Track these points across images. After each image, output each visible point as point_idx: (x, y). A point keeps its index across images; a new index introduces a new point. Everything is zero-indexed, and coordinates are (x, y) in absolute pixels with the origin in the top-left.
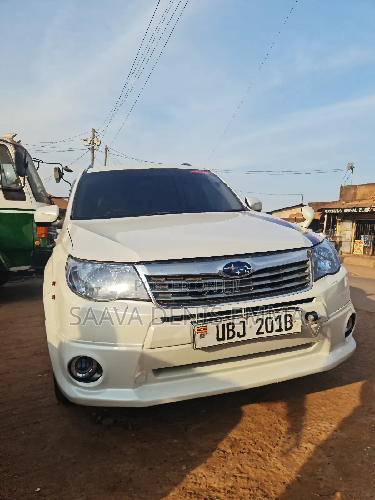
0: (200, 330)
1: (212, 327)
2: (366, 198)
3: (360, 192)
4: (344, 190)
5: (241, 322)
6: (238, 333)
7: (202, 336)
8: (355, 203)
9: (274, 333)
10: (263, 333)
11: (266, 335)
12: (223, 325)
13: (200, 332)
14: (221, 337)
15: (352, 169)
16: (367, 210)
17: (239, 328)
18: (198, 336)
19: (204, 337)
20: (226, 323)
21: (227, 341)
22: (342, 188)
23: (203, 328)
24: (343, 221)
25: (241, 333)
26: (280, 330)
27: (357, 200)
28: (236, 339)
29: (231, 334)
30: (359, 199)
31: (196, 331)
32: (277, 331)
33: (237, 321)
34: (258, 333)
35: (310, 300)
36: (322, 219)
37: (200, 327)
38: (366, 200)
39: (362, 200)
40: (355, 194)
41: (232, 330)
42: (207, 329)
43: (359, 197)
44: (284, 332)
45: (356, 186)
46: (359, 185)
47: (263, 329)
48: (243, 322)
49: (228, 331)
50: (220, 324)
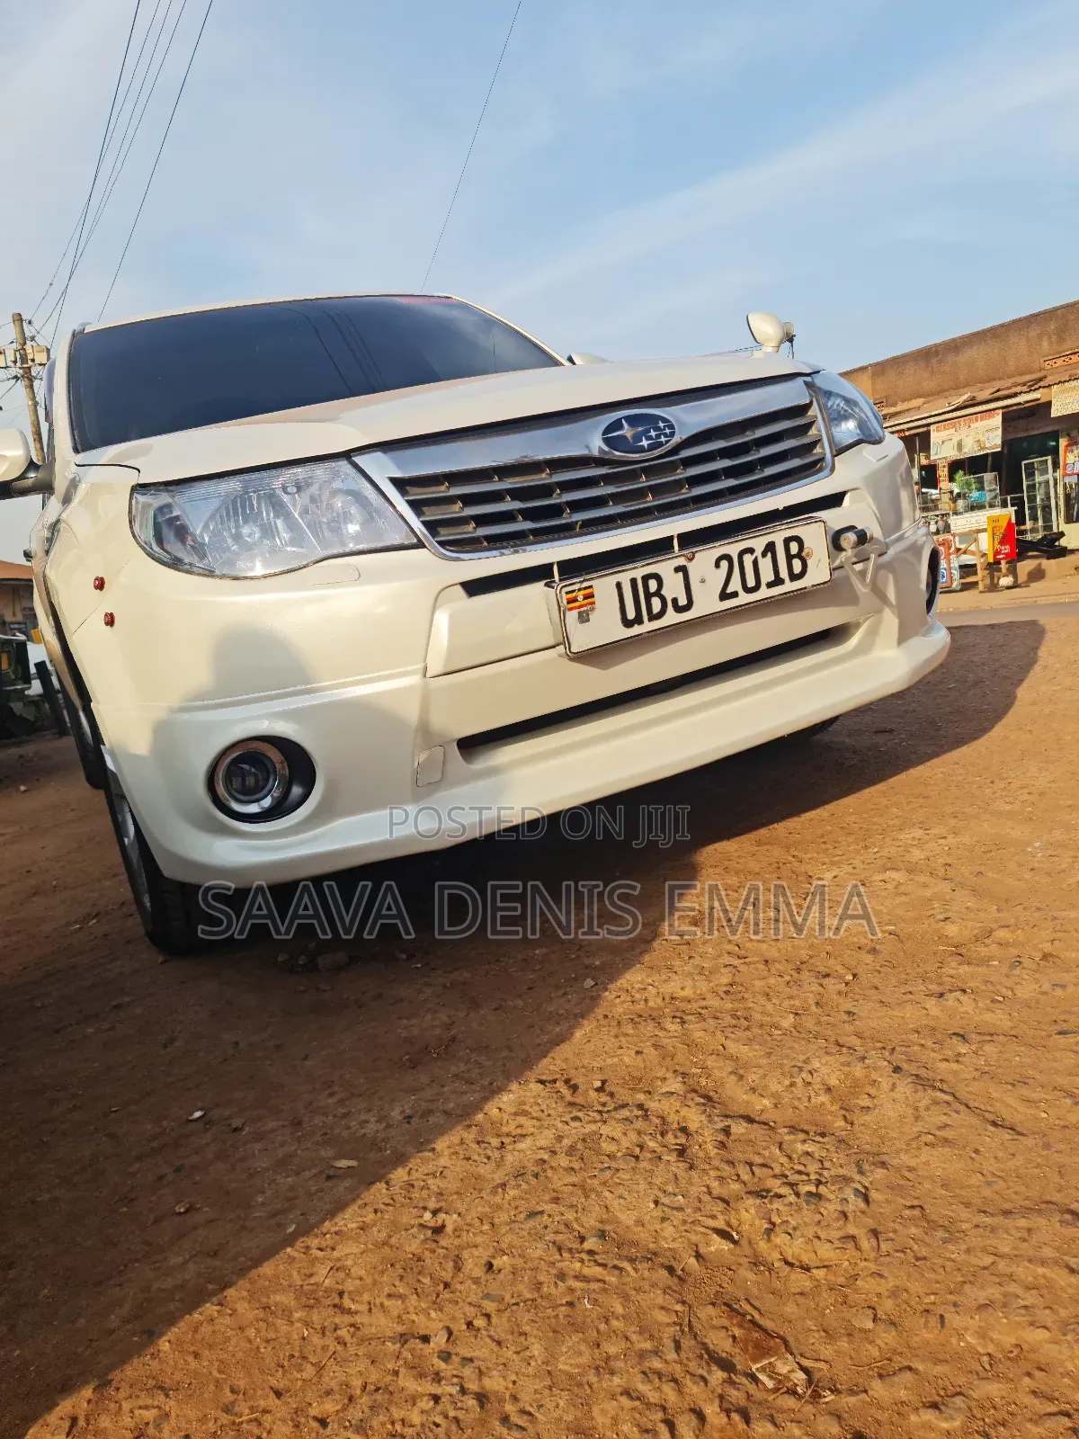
0: (575, 600)
1: (604, 586)
5: (677, 570)
6: (675, 601)
7: (584, 618)
9: (764, 593)
10: (735, 595)
11: (744, 598)
12: (634, 581)
13: (577, 604)
14: (631, 615)
17: (673, 587)
18: (572, 616)
19: (588, 620)
20: (638, 574)
21: (648, 626)
23: (582, 592)
25: (683, 601)
26: (778, 581)
28: (671, 617)
29: (656, 605)
31: (565, 602)
32: (770, 585)
33: (665, 568)
34: (724, 596)
35: (835, 500)
37: (573, 591)
41: (658, 593)
42: (593, 596)
44: (789, 586)
47: (735, 584)
48: (682, 569)
49: (648, 596)
50: (625, 578)
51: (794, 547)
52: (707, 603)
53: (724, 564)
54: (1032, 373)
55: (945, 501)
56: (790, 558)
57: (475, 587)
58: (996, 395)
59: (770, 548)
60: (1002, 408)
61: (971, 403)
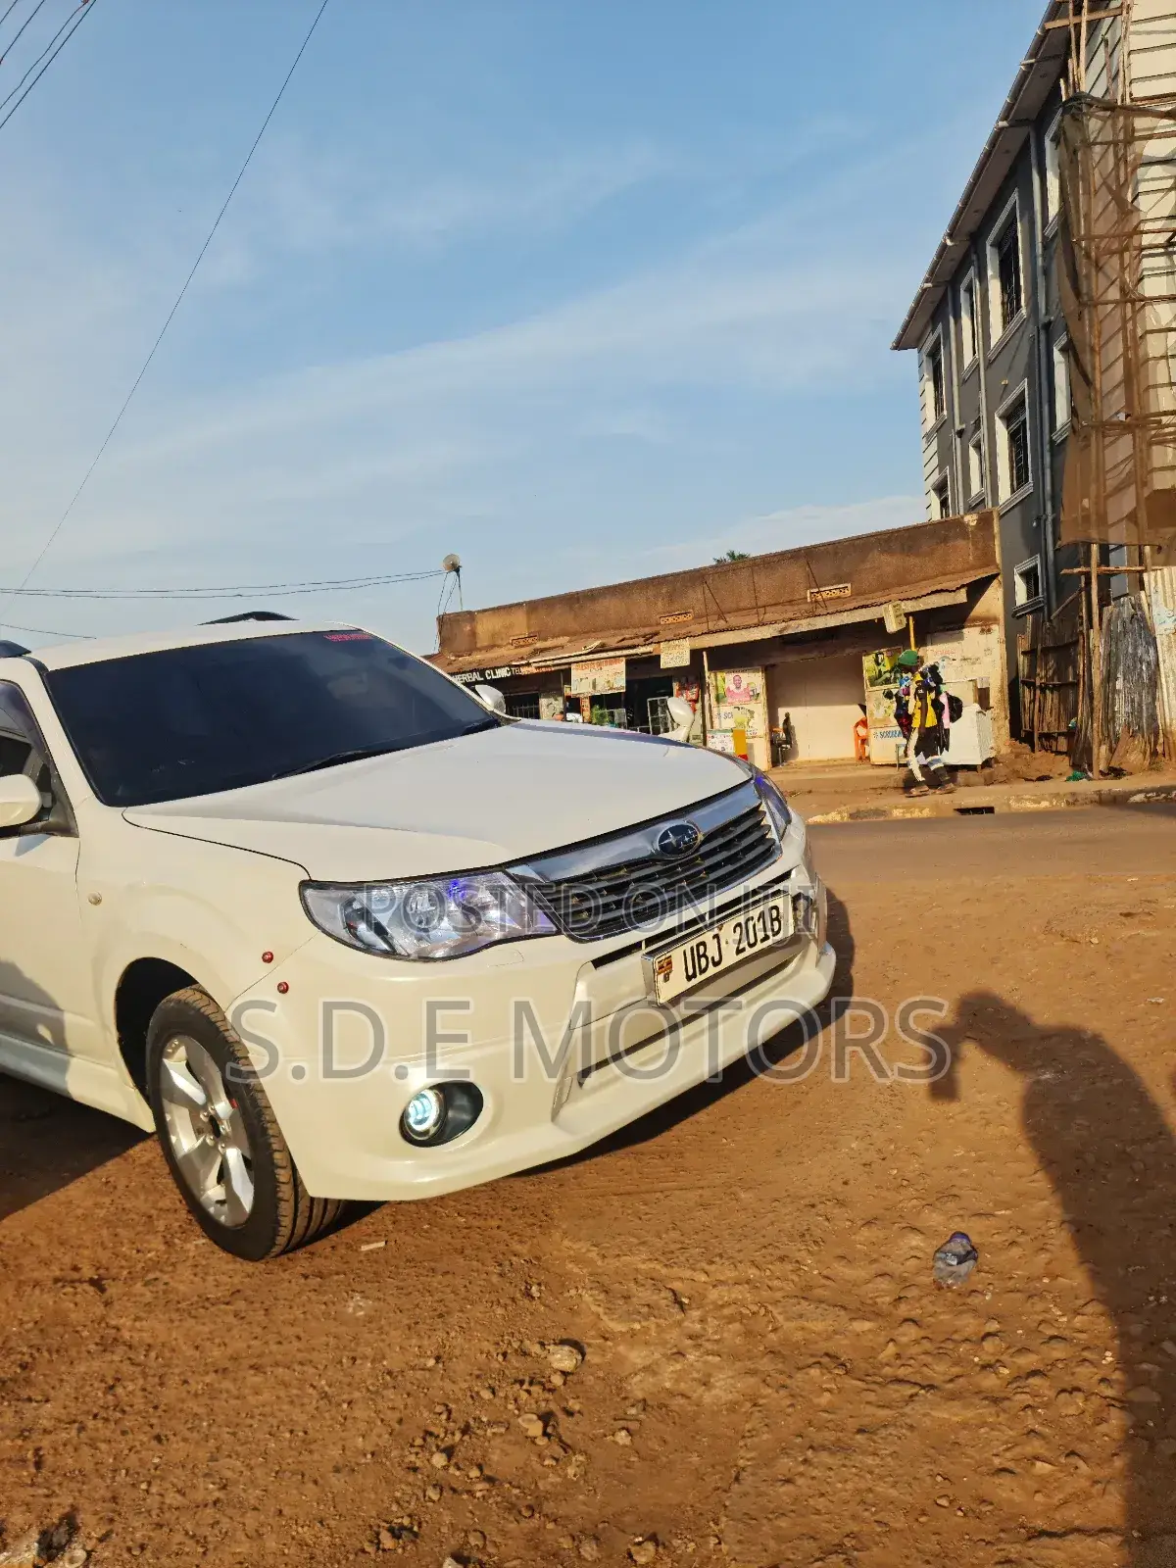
0: (663, 966)
1: (677, 955)
2: (499, 642)
3: (485, 628)
4: (448, 624)
5: (714, 937)
6: (713, 958)
7: (666, 979)
8: (478, 656)
9: (760, 946)
10: (744, 950)
11: (749, 951)
12: (692, 949)
13: (663, 969)
15: (457, 570)
16: (502, 673)
17: (712, 951)
18: (661, 977)
19: (669, 979)
20: (694, 943)
21: (700, 978)
22: (442, 620)
23: (667, 960)
25: (717, 959)
26: (766, 938)
27: (480, 649)
28: (712, 971)
29: (703, 960)
30: (486, 644)
31: (658, 969)
32: (763, 940)
33: (707, 936)
34: (739, 951)
35: (786, 876)
37: (663, 959)
38: (499, 646)
39: (493, 646)
40: (473, 634)
41: (704, 955)
42: (672, 962)
43: (483, 640)
44: (772, 940)
45: (470, 616)
46: (479, 612)
47: (744, 944)
48: (716, 936)
49: (699, 957)
50: (687, 947)
51: (774, 913)
52: (730, 958)
53: (738, 929)
54: (650, 626)
56: (772, 920)
57: (599, 963)
58: (620, 645)
59: (762, 915)
60: (626, 656)
61: (602, 649)
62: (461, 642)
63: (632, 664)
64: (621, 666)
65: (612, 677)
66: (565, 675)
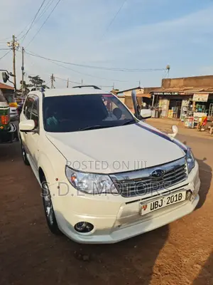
3: (173, 83)
4: (164, 81)
6: (159, 205)
8: (170, 89)
9: (174, 203)
10: (169, 203)
12: (154, 203)
14: (152, 208)
15: (169, 69)
16: (176, 94)
17: (160, 203)
19: (145, 210)
20: (155, 201)
21: (155, 209)
22: (163, 80)
23: (145, 206)
24: (163, 99)
25: (161, 205)
26: (176, 201)
27: (171, 87)
28: (159, 208)
29: (156, 206)
31: (142, 207)
33: (159, 200)
34: (167, 204)
36: (152, 97)
39: (174, 87)
40: (170, 84)
42: (147, 206)
43: (172, 85)
44: (178, 201)
45: (170, 80)
46: (172, 79)
48: (162, 200)
50: (152, 202)
51: (180, 195)
52: (164, 205)
53: (169, 198)
55: (193, 109)
56: (179, 197)
57: (127, 203)
59: (176, 195)
60: (209, 93)
61: (203, 91)
62: (167, 86)
63: (210, 95)
64: (207, 96)
65: (205, 98)
66: (192, 96)
